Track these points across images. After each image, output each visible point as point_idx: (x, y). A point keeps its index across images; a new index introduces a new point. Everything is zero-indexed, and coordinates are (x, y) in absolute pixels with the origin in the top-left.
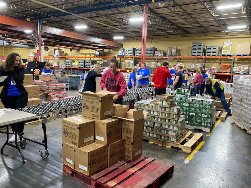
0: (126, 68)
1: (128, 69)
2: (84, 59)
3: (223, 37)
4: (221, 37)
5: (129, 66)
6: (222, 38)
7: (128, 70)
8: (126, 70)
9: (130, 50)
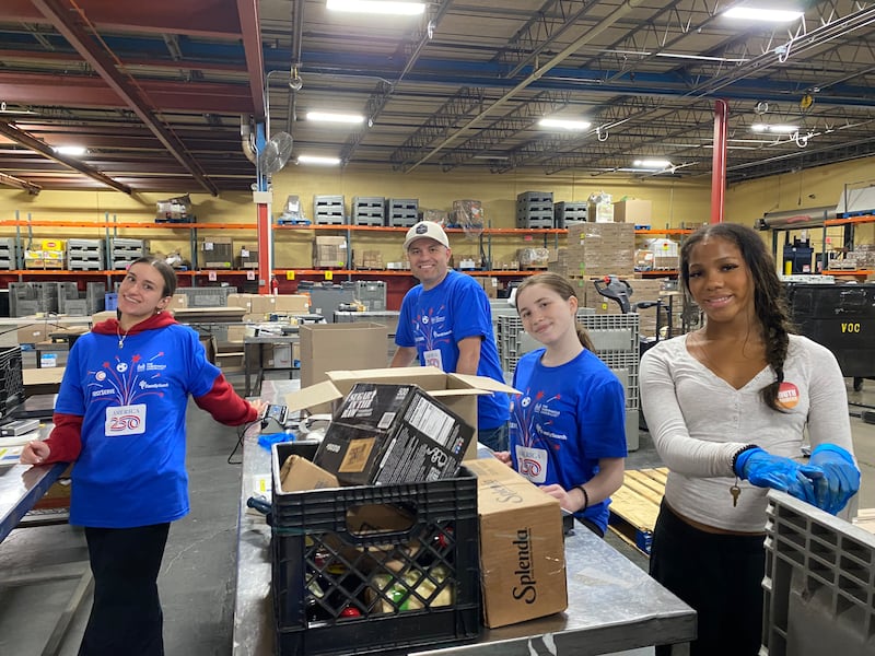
0: (323, 264)
1: (327, 269)
2: (103, 232)
3: (576, 181)
4: (571, 181)
5: (333, 257)
6: (573, 184)
7: (327, 272)
8: (321, 272)
9: (334, 204)
